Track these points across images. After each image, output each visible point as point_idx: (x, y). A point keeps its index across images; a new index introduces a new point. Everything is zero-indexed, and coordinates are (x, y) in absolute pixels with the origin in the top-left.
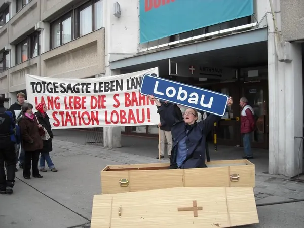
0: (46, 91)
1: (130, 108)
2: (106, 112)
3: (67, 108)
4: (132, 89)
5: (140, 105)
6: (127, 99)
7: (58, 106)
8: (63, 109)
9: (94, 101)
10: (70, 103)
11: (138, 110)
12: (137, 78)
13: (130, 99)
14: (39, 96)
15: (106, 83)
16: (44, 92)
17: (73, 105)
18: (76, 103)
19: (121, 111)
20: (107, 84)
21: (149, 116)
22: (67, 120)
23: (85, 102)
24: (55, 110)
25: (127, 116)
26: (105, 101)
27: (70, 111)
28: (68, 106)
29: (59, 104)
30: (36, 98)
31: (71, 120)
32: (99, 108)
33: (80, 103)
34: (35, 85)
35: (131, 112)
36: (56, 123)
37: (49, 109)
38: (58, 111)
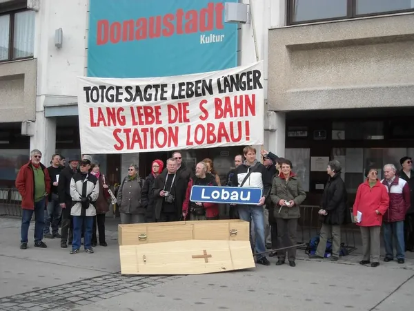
0: (105, 99)
1: (222, 120)
2: (189, 127)
3: (134, 123)
4: (225, 92)
5: (236, 115)
6: (218, 107)
7: (122, 120)
8: (129, 124)
9: (173, 112)
10: (140, 115)
11: (231, 124)
12: (232, 77)
13: (223, 107)
14: (95, 106)
15: (188, 84)
16: (102, 101)
17: (143, 119)
18: (147, 115)
19: (209, 125)
20: (190, 86)
21: (247, 133)
22: (134, 141)
23: (160, 114)
25: (216, 132)
26: (188, 112)
27: (139, 127)
28: (137, 120)
29: (123, 118)
30: (91, 110)
31: (139, 141)
32: (180, 121)
33: (154, 114)
34: (90, 92)
35: (222, 125)
36: (119, 145)
37: (109, 125)
38: (122, 128)
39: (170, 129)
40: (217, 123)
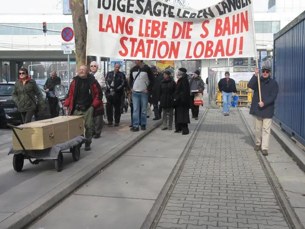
0: (116, 8)
1: (221, 38)
2: (190, 43)
3: (141, 35)
4: (225, 13)
5: (233, 33)
6: (218, 26)
7: (129, 30)
8: (135, 35)
9: (178, 29)
10: (147, 28)
11: (229, 40)
13: (222, 26)
14: (106, 13)
16: (114, 9)
17: (150, 32)
18: (154, 29)
19: (208, 42)
21: (241, 48)
22: (138, 50)
23: (166, 29)
24: (125, 35)
25: (214, 49)
26: (191, 30)
27: (145, 39)
28: (143, 32)
29: (131, 28)
30: (101, 16)
31: (143, 51)
32: (183, 37)
33: (160, 29)
35: (220, 42)
36: (124, 52)
37: (117, 32)
38: (129, 37)
39: (173, 43)
40: (215, 41)
